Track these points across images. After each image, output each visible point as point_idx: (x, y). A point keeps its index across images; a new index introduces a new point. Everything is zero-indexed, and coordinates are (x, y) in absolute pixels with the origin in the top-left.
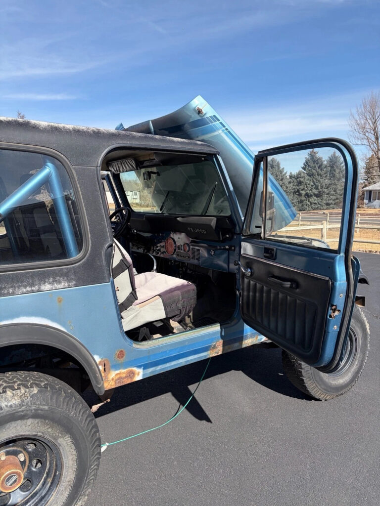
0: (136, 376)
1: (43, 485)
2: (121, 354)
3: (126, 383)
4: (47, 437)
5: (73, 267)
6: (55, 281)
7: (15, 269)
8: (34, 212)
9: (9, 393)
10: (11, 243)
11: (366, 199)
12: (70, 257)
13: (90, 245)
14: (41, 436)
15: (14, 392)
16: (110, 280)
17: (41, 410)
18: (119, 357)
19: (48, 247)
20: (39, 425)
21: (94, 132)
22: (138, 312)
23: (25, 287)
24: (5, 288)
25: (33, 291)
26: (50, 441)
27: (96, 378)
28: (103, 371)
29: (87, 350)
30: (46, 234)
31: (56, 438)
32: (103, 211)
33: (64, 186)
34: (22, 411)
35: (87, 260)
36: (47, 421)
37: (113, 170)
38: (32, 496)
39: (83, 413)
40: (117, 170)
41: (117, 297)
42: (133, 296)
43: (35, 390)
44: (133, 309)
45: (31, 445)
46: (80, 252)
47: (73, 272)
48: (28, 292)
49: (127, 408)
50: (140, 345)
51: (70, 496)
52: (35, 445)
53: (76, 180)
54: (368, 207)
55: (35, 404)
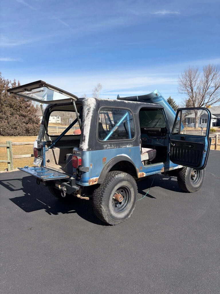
0: (144, 175)
3: (142, 177)
5: (133, 141)
6: (129, 145)
9: (122, 174)
11: (187, 123)
13: (136, 135)
28: (138, 172)
31: (130, 188)
36: (129, 183)
43: (126, 174)
48: (124, 147)
50: (145, 166)
53: (134, 117)
54: (188, 127)
55: (127, 177)
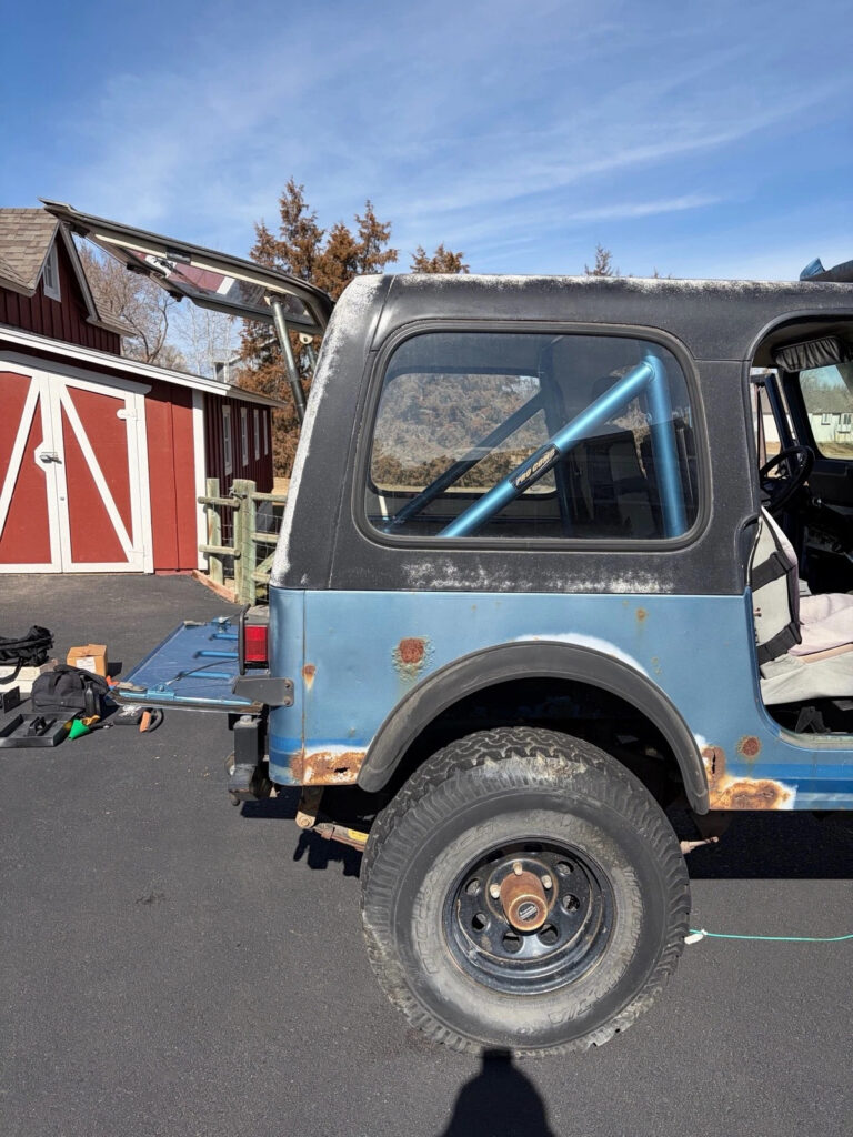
0: (780, 799)
1: (578, 943)
2: (751, 746)
3: (755, 808)
4: (593, 856)
5: (674, 556)
6: (636, 577)
7: (567, 547)
8: (611, 451)
9: (540, 760)
10: (561, 508)
12: (669, 536)
13: (712, 516)
14: (582, 852)
15: (548, 760)
16: (743, 590)
17: (589, 806)
18: (745, 750)
19: (628, 521)
20: (584, 830)
21: (746, 289)
22: (799, 670)
23: (584, 581)
24: (551, 577)
25: (595, 591)
26: (598, 867)
27: (694, 778)
28: (710, 769)
29: (682, 720)
30: (627, 495)
31: (609, 867)
32: (746, 450)
33: (673, 400)
34: (557, 797)
35: (703, 544)
36: (596, 828)
37: (784, 365)
38: (557, 955)
39: (662, 837)
40: (794, 365)
41: (755, 630)
42: (792, 634)
43: (582, 769)
44: (790, 662)
45: (565, 867)
46: (690, 528)
47: (671, 564)
48: (587, 591)
49: (755, 881)
50: (795, 737)
51: (622, 981)
52: (572, 869)
53: (699, 387)
55: (579, 790)
